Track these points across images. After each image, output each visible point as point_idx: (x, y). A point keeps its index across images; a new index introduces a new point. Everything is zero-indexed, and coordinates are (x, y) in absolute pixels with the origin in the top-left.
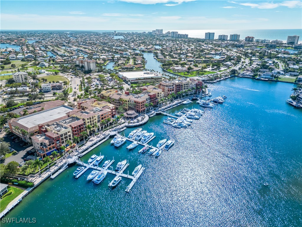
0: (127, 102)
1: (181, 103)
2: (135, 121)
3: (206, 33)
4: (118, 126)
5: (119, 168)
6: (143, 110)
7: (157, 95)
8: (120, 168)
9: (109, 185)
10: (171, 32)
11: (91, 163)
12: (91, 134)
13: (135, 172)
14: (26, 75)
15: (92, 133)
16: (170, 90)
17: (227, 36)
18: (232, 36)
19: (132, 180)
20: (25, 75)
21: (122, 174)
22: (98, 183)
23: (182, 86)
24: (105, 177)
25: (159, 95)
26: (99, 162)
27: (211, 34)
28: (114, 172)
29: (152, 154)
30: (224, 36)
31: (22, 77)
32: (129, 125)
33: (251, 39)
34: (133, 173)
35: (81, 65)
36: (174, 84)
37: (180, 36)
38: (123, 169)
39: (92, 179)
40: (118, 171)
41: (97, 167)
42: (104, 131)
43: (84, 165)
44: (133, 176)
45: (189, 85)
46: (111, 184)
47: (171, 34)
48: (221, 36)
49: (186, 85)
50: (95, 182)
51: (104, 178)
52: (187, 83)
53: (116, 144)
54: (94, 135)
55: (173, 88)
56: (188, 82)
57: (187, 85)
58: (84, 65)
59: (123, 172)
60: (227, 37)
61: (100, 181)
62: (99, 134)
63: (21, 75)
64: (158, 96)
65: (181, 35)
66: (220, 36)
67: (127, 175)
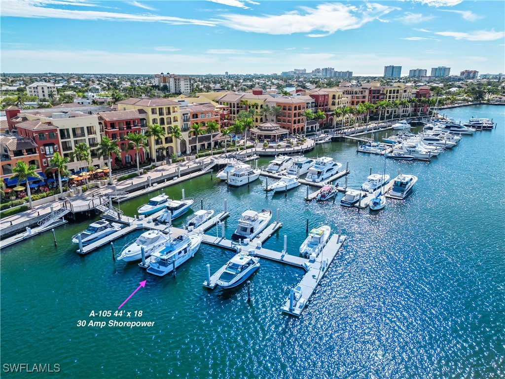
0: (259, 108)
1: (386, 127)
2: (282, 143)
3: (386, 67)
4: (237, 150)
5: (249, 231)
6: (298, 128)
7: (330, 101)
8: (252, 230)
9: (205, 283)
10: (321, 69)
11: (147, 215)
12: (160, 158)
13: (312, 245)
14: (53, 90)
15: (165, 156)
16: (356, 100)
17: (426, 70)
18: (434, 70)
19: (303, 270)
20: (51, 87)
21: (258, 248)
22: (163, 272)
23: (383, 94)
24: (191, 254)
25: (337, 101)
26: (176, 213)
27: (394, 70)
28: (227, 243)
29: (357, 204)
30: (420, 71)
31: (43, 91)
32: (265, 152)
33: (471, 75)
34: (304, 248)
35: (162, 85)
36: (367, 89)
37: (337, 75)
38: (264, 236)
39: (140, 261)
40: (243, 238)
41: (166, 226)
42: (200, 156)
43: (122, 220)
44: (306, 256)
45: (401, 95)
46: (215, 280)
47: (323, 72)
48: (415, 71)
49: (394, 93)
50: (152, 269)
51: (187, 257)
52: (396, 89)
53: (234, 178)
54: (171, 160)
55: (364, 97)
56: (399, 87)
57: (396, 94)
58: (167, 84)
59: (263, 243)
60: (426, 72)
61: (170, 268)
62: (184, 161)
63: (43, 88)
64: (334, 104)
65: (340, 73)
66: (413, 72)
67: (281, 254)
